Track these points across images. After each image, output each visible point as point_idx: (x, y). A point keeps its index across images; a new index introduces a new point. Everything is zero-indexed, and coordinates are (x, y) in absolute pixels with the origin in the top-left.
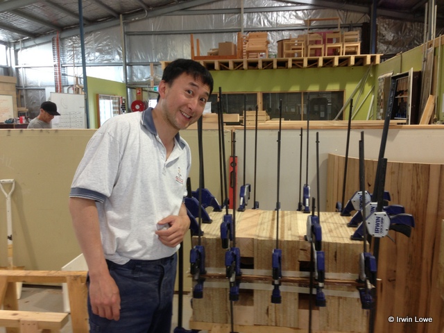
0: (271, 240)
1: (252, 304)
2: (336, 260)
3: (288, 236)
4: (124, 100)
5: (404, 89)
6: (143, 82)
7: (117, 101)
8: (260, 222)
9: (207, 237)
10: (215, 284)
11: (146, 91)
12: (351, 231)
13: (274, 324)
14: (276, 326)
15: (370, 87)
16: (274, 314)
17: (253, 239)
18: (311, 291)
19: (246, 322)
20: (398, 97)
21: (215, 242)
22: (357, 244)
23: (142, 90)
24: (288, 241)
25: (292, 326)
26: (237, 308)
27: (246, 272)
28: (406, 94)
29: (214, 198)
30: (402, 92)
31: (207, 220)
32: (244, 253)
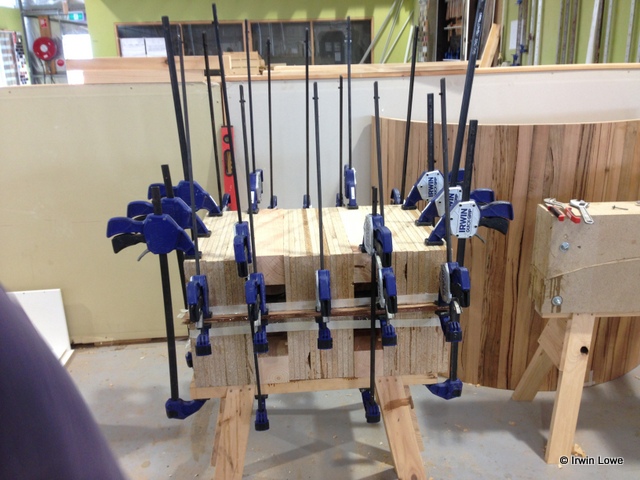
0: (310, 257)
1: (287, 352)
2: (406, 276)
3: (334, 249)
4: (20, 37)
5: (457, 16)
6: (50, 6)
7: (7, 39)
8: (286, 229)
9: (209, 259)
10: (227, 330)
11: (56, 21)
12: (425, 233)
13: (319, 376)
14: (323, 378)
15: (408, 13)
16: (318, 362)
17: (282, 257)
18: (373, 324)
19: (278, 378)
20: (449, 27)
21: (222, 267)
22: (436, 251)
23: (49, 19)
24: (336, 256)
25: (346, 375)
26: (263, 360)
27: (275, 308)
28: (459, 23)
29: (208, 196)
30: (453, 21)
31: (203, 232)
32: (270, 280)
